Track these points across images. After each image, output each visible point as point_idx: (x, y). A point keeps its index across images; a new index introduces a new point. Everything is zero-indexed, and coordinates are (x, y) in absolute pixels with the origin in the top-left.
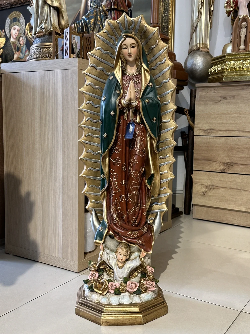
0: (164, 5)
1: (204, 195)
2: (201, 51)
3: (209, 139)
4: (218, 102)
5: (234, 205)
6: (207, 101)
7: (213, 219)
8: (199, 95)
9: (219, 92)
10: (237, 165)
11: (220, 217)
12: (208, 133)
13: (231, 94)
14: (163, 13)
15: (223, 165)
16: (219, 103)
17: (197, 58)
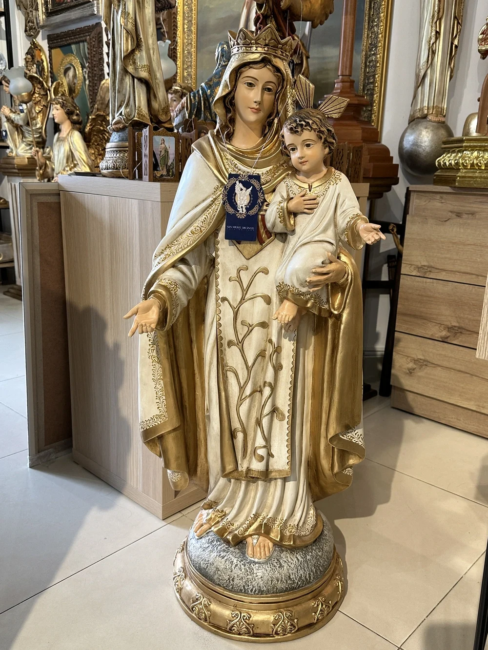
0: (371, 36)
1: (411, 373)
2: (430, 121)
3: (425, 284)
4: (446, 221)
5: (459, 399)
6: (427, 218)
7: (423, 412)
8: (414, 204)
9: (449, 204)
10: (470, 333)
11: (435, 412)
12: (424, 272)
13: (469, 209)
14: (368, 50)
15: (445, 330)
16: (448, 223)
17: (420, 134)
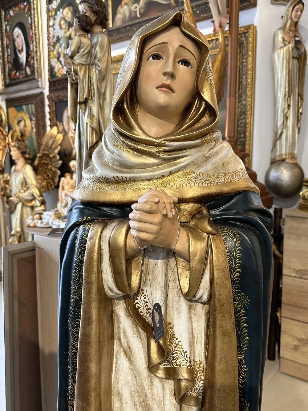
0: (241, 107)
1: (296, 349)
2: (288, 163)
6: (300, 236)
17: (282, 172)
